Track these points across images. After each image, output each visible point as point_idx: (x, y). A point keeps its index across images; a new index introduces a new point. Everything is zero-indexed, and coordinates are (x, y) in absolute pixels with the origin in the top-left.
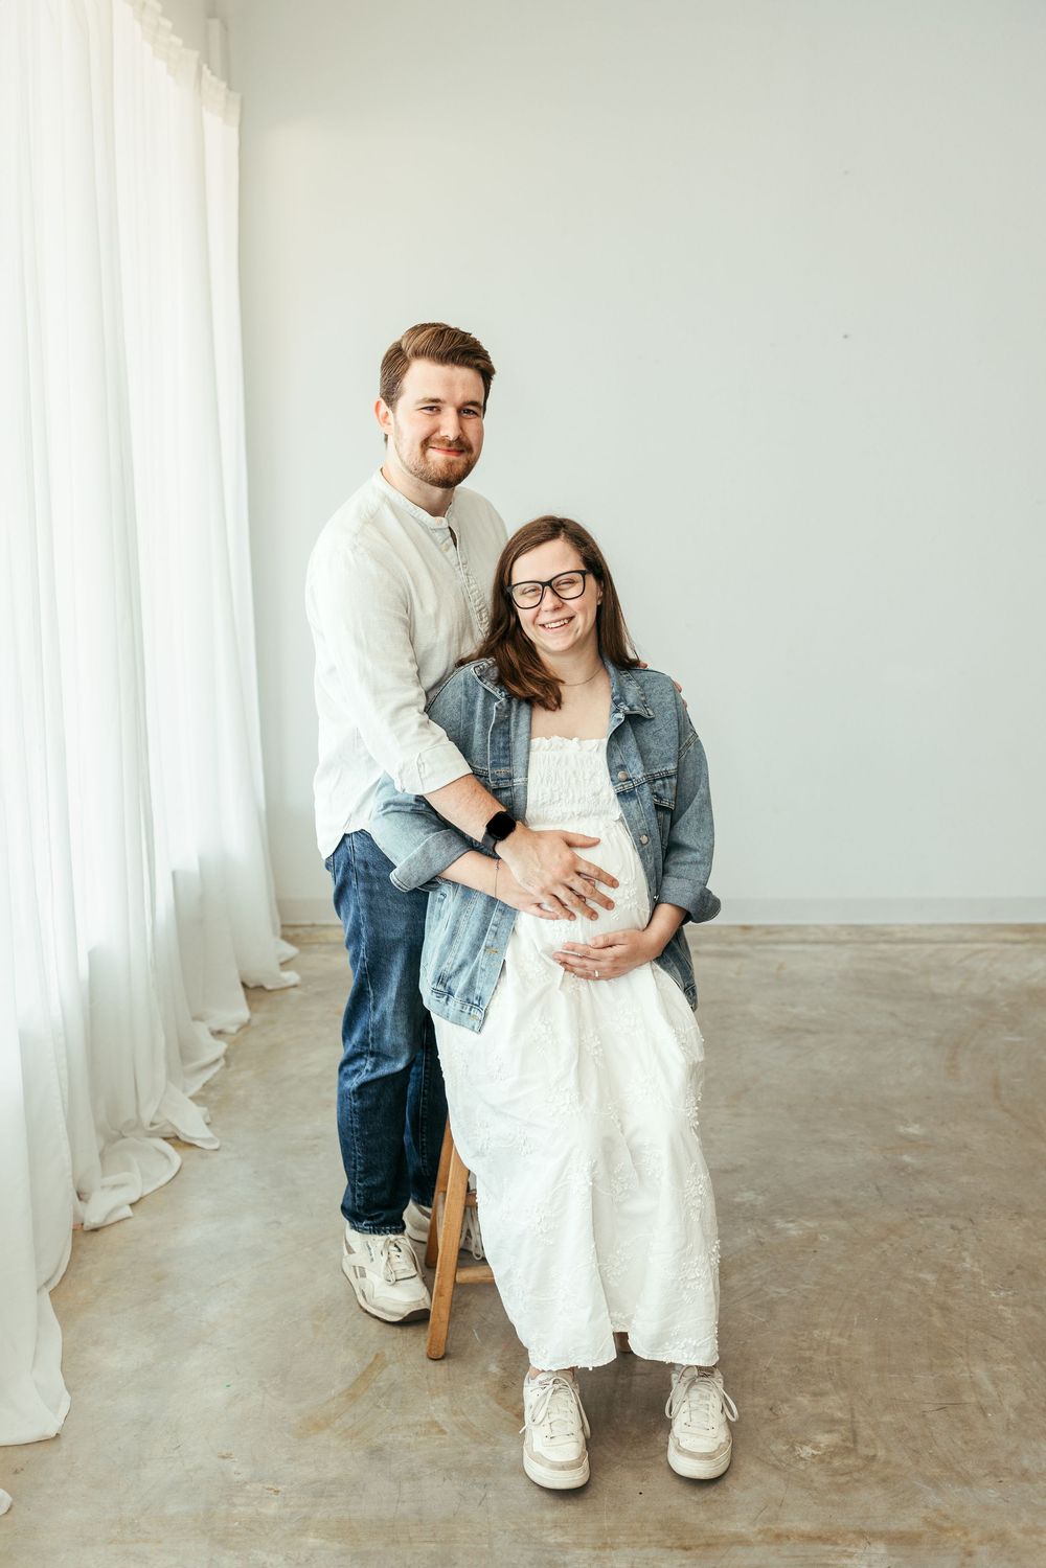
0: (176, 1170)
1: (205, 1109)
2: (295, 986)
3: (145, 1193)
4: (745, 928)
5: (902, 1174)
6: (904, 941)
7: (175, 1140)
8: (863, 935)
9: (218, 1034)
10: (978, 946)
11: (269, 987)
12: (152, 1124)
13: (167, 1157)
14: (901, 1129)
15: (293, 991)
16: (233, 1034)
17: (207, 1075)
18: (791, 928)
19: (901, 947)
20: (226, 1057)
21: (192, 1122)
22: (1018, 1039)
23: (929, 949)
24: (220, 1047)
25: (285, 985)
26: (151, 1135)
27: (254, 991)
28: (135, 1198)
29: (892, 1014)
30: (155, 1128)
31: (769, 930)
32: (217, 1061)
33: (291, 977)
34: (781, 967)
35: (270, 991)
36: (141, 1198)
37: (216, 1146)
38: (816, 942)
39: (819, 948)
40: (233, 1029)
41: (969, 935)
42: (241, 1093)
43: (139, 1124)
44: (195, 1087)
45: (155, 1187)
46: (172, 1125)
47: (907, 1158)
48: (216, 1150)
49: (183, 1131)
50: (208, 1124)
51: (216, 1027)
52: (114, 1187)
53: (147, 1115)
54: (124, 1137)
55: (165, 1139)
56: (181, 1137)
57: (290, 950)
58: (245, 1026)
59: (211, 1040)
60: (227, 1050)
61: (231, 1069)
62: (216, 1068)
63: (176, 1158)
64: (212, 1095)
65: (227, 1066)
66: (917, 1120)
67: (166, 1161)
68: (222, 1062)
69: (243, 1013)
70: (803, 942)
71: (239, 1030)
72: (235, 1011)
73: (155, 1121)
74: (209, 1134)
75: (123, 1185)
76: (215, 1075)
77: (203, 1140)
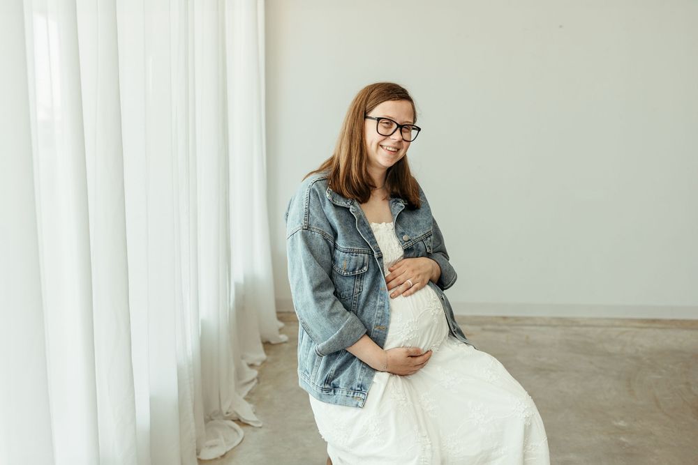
0: (241, 439)
1: (252, 406)
2: (285, 342)
3: (228, 450)
4: (505, 318)
5: (624, 448)
6: (586, 326)
7: (238, 421)
8: (565, 323)
9: (251, 366)
10: (624, 329)
11: (273, 342)
12: (227, 413)
13: (235, 430)
14: (615, 423)
15: (284, 345)
16: (258, 366)
17: (249, 387)
18: (527, 318)
19: (584, 329)
20: (258, 378)
21: (247, 411)
22: (660, 377)
23: (599, 330)
24: (254, 373)
25: (280, 342)
26: (226, 419)
27: (267, 344)
28: (223, 453)
29: (591, 363)
30: (228, 415)
31: (517, 319)
32: (253, 380)
33: (284, 338)
34: (527, 337)
35: (273, 345)
36: (226, 453)
37: (260, 425)
38: (541, 325)
39: (543, 329)
40: (259, 363)
41: (617, 323)
42: (268, 397)
43: (220, 412)
44: (245, 393)
45: (232, 447)
46: (237, 413)
47: (623, 439)
48: (260, 427)
49: (243, 417)
50: (254, 413)
51: (250, 363)
52: (211, 447)
53: (225, 408)
54: (212, 420)
55: (234, 421)
56: (242, 420)
57: (281, 324)
58: (264, 362)
59: (248, 369)
60: (259, 374)
61: (261, 384)
62: (254, 384)
63: (241, 431)
64: (254, 398)
65: (259, 382)
66: (622, 418)
67: (236, 433)
68: (256, 381)
69: (263, 356)
70: (535, 325)
71: (262, 364)
72: (259, 355)
73: (229, 411)
74: (255, 419)
75: (216, 446)
76: (253, 387)
77: (254, 422)
